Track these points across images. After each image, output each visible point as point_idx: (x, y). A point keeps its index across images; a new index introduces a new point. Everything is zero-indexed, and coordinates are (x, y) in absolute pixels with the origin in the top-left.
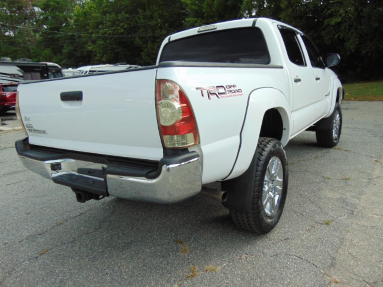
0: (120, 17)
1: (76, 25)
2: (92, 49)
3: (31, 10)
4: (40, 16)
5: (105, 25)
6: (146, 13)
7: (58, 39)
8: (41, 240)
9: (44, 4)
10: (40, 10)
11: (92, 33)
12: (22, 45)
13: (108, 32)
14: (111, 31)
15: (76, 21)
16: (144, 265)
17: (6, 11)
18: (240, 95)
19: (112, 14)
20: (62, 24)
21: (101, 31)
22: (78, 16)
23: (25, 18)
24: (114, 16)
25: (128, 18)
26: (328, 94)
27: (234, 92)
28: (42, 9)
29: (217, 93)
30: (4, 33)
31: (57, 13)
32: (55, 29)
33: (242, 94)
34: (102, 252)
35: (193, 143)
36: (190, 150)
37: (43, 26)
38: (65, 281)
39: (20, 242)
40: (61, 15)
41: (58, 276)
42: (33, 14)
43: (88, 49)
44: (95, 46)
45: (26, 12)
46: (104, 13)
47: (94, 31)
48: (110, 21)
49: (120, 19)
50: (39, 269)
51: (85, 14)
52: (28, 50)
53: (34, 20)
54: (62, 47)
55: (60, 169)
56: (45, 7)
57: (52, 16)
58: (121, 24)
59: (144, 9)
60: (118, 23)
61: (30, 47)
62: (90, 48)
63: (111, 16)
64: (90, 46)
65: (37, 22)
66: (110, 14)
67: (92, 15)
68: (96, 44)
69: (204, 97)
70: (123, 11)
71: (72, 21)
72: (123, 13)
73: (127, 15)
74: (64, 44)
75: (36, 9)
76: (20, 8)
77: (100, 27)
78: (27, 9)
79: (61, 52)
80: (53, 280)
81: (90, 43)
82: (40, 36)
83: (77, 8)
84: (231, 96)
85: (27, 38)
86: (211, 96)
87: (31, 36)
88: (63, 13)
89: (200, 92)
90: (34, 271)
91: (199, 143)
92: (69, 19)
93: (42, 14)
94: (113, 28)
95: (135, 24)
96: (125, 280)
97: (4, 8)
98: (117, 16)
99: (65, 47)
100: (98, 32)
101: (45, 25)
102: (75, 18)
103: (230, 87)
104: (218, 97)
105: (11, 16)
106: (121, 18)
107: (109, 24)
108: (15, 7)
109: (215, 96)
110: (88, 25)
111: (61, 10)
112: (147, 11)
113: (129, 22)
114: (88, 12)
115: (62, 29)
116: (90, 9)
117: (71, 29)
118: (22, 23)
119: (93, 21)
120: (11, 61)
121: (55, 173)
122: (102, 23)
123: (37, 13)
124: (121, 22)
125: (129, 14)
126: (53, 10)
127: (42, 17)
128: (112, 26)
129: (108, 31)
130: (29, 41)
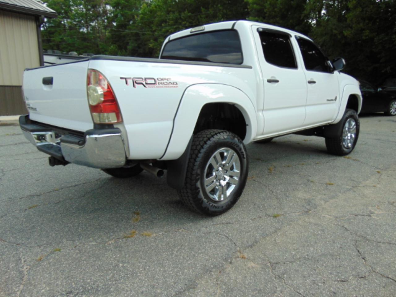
0: (183, 15)
1: (142, 23)
2: (153, 46)
3: (104, 8)
4: (110, 14)
5: (167, 24)
6: (208, 12)
7: (124, 36)
8: (36, 199)
9: (115, 3)
10: (112, 8)
11: (155, 31)
12: (93, 41)
13: (170, 31)
14: (172, 30)
15: (142, 19)
16: (99, 225)
17: (82, 9)
18: (174, 87)
19: (176, 13)
20: (129, 21)
21: (164, 30)
22: (144, 14)
23: (97, 16)
24: (177, 14)
25: (190, 17)
26: (334, 98)
27: (167, 84)
28: (113, 7)
29: (144, 83)
30: (80, 29)
31: (126, 11)
32: (122, 26)
33: (177, 87)
34: (74, 212)
35: (116, 121)
36: (115, 126)
37: (112, 24)
38: (35, 227)
39: (20, 198)
40: (129, 13)
41: (33, 223)
42: (105, 12)
43: (149, 47)
44: (156, 44)
45: (100, 10)
46: (168, 12)
47: (157, 28)
48: (173, 20)
49: (182, 18)
50: (23, 217)
51: (151, 11)
52: (98, 46)
53: (105, 18)
54: (127, 43)
55: (44, 139)
56: (116, 5)
57: (121, 14)
58: (183, 23)
59: (207, 8)
60: (180, 21)
61: (99, 43)
62: (151, 45)
63: (175, 15)
64: (151, 43)
65: (107, 19)
66: (174, 12)
67: (157, 13)
68: (157, 42)
69: (128, 85)
70: (186, 10)
71: (139, 19)
72: (186, 12)
73: (190, 14)
74: (129, 41)
75: (108, 7)
76: (94, 7)
77: (163, 25)
78: (100, 7)
79: (126, 49)
80: (28, 224)
81: (152, 41)
82: (109, 32)
83: (143, 6)
84: (162, 87)
85: (98, 35)
86: (136, 85)
87: (102, 33)
88: (131, 11)
89: (124, 80)
90: (18, 218)
91: (122, 121)
92: (135, 16)
93: (113, 12)
94: (175, 27)
95: (197, 22)
96: (78, 232)
97: (82, 7)
98: (180, 15)
99: (130, 44)
100: (161, 30)
101: (114, 22)
102: (142, 15)
103: (162, 79)
104: (145, 86)
105: (86, 14)
106: (184, 17)
107: (171, 22)
108: (90, 5)
109: (142, 86)
110: (152, 23)
111: (130, 8)
112: (210, 10)
113: (191, 21)
114: (153, 10)
115: (130, 27)
116: (156, 7)
117: (137, 27)
118: (94, 20)
119: (157, 19)
120: (77, 56)
121: (39, 143)
122: (165, 21)
123: (109, 11)
124: (183, 21)
125: (192, 13)
126: (122, 8)
127: (112, 15)
128: (174, 25)
129: (170, 29)
130: (99, 37)
